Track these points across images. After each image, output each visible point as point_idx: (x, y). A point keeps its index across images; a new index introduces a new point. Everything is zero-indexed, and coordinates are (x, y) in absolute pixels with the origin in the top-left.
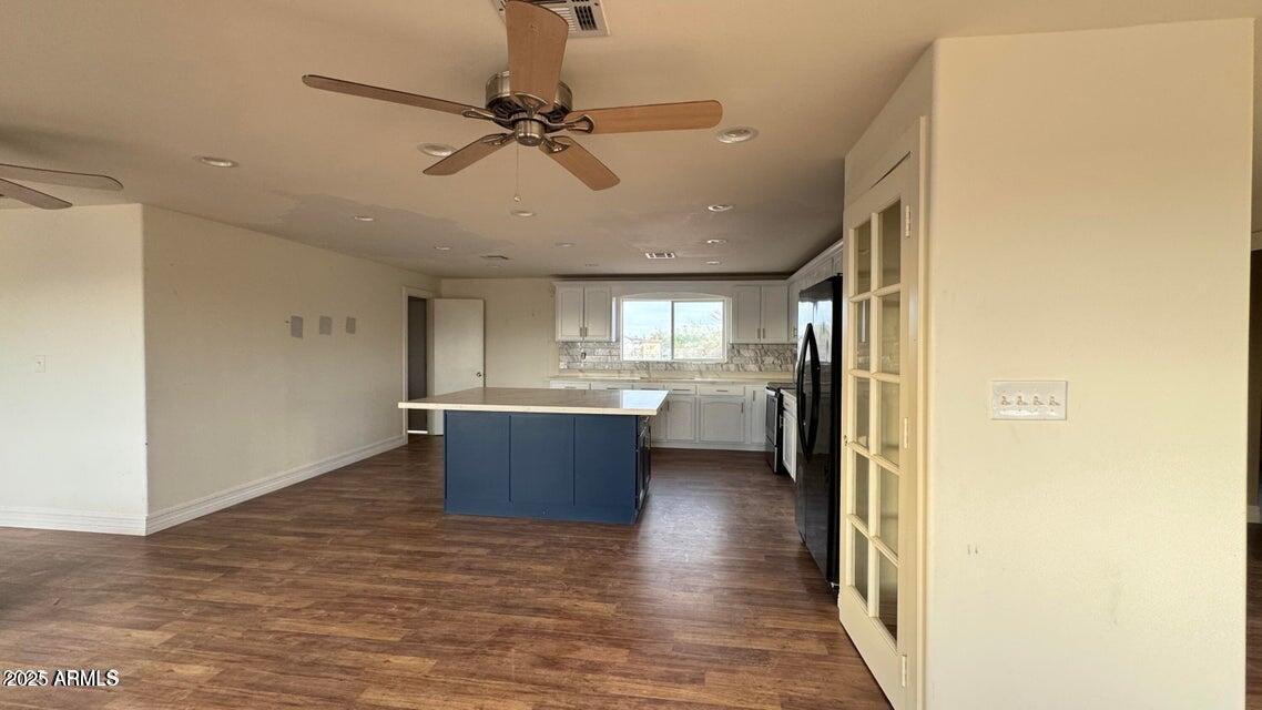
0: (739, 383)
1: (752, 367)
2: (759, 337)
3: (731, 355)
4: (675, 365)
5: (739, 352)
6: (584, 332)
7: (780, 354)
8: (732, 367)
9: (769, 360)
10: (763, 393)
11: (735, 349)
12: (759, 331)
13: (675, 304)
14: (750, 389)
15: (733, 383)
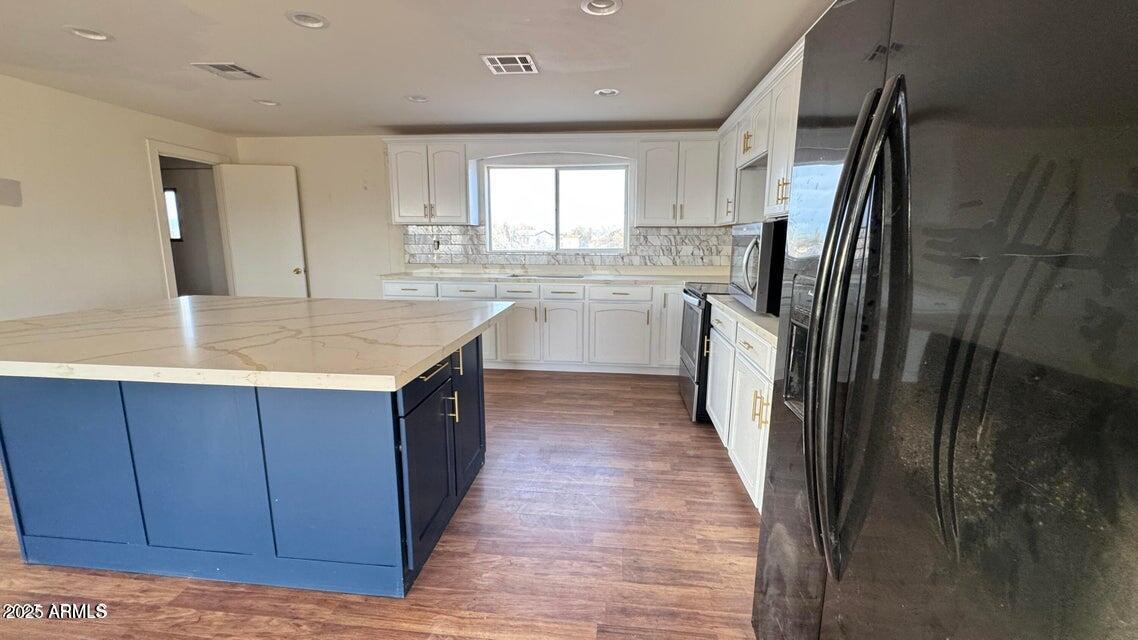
0: (643, 282)
1: (665, 260)
2: (675, 217)
3: (636, 243)
4: (560, 258)
5: (645, 237)
6: (430, 210)
7: (701, 242)
8: (636, 260)
9: (687, 250)
10: (678, 298)
11: (641, 233)
12: (675, 207)
13: (561, 172)
14: (659, 290)
15: (636, 282)
